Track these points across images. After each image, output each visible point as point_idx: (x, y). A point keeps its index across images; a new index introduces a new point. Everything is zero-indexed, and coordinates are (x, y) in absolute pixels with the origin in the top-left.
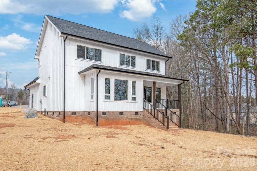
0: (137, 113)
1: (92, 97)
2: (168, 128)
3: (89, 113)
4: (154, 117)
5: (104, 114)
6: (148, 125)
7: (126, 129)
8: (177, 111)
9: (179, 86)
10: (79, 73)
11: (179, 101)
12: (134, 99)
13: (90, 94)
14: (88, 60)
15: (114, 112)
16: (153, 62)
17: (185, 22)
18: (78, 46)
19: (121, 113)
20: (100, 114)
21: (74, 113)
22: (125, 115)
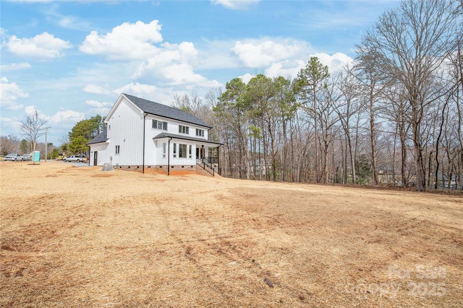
0: (192, 167)
1: (164, 156)
2: (214, 175)
3: (161, 167)
4: (204, 169)
5: (173, 167)
6: (200, 174)
7: (187, 176)
8: (217, 165)
9: (218, 148)
10: (153, 139)
11: (218, 158)
12: (190, 157)
13: (162, 153)
14: (159, 130)
15: (178, 166)
16: (200, 131)
17: (218, 98)
18: (153, 120)
19: (183, 167)
20: (170, 167)
21: (149, 167)
22: (185, 167)
